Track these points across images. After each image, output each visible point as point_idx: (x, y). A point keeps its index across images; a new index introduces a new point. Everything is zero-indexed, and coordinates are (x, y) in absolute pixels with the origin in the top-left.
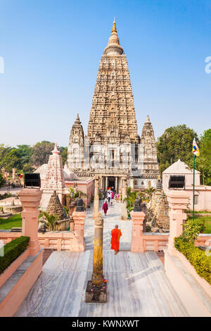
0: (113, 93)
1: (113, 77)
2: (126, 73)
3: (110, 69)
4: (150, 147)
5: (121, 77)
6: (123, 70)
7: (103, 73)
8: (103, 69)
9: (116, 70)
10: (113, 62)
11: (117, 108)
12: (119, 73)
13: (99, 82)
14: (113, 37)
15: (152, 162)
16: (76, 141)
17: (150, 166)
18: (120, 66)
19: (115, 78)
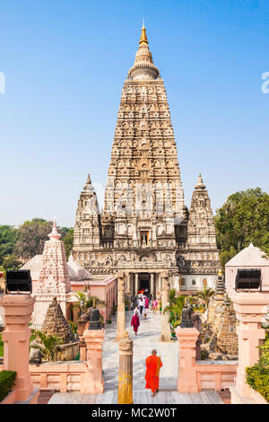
0: (144, 140)
1: (144, 114)
2: (164, 108)
3: (138, 103)
4: (205, 225)
5: (156, 115)
6: (159, 103)
7: (127, 109)
8: (128, 103)
9: (147, 104)
10: (143, 91)
11: (151, 164)
12: (153, 109)
13: (122, 124)
14: (143, 52)
15: (208, 248)
16: (87, 217)
17: (205, 254)
18: (154, 97)
19: (147, 115)
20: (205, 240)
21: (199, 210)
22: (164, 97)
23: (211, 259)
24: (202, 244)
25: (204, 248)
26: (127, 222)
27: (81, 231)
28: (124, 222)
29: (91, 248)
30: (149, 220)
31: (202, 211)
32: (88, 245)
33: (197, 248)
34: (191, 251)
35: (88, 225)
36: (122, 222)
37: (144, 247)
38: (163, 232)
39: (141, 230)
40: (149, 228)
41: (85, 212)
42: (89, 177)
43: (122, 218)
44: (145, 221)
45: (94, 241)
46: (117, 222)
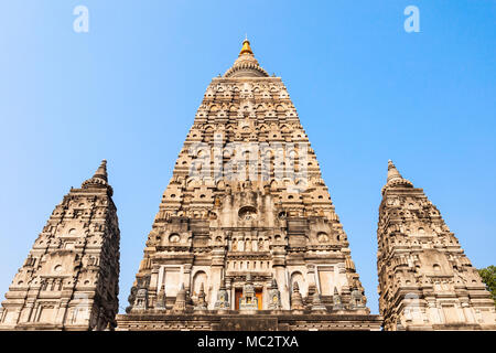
1: (246, 114)
2: (284, 107)
3: (235, 101)
5: (270, 114)
6: (274, 102)
7: (215, 108)
8: (216, 101)
9: (254, 102)
10: (245, 88)
12: (263, 108)
14: (244, 58)
16: (70, 247)
18: (266, 95)
19: (252, 115)
20: (459, 314)
21: (415, 232)
22: (283, 95)
26: (194, 261)
27: (36, 284)
28: (183, 260)
30: (263, 256)
31: (422, 233)
35: (66, 267)
36: (176, 259)
37: (248, 309)
38: (312, 290)
39: (237, 284)
40: (264, 278)
41: (64, 234)
42: (104, 167)
43: (178, 249)
44: (251, 257)
45: (70, 316)
46: (161, 260)
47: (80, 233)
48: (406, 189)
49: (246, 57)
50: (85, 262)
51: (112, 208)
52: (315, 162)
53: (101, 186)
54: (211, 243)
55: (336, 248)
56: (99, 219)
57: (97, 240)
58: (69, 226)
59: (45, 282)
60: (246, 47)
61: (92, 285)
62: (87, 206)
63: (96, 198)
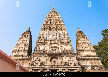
3: (52, 17)
7: (48, 18)
15: (93, 58)
16: (24, 42)
17: (93, 61)
18: (57, 16)
19: (55, 19)
20: (89, 53)
21: (82, 39)
22: (60, 16)
23: (98, 65)
24: (89, 56)
25: (91, 58)
26: (45, 44)
27: (18, 48)
28: (43, 44)
29: (20, 58)
30: (56, 43)
31: (83, 40)
32: (19, 56)
33: (87, 58)
34: (84, 60)
35: (23, 45)
36: (42, 44)
37: (54, 52)
38: (65, 49)
39: (52, 48)
40: (57, 47)
41: (23, 40)
42: (29, 28)
43: (42, 42)
44: (54, 44)
45: (24, 54)
46: (39, 44)
47: (25, 39)
48: (81, 32)
49: (54, 10)
50: (26, 44)
51: (31, 35)
52: (65, 27)
53: (29, 32)
54: (48, 41)
55: (69, 42)
56: (29, 37)
57: (28, 41)
58: (24, 38)
59: (19, 48)
60: (53, 8)
61: (27, 48)
62: (27, 35)
63: (28, 34)
